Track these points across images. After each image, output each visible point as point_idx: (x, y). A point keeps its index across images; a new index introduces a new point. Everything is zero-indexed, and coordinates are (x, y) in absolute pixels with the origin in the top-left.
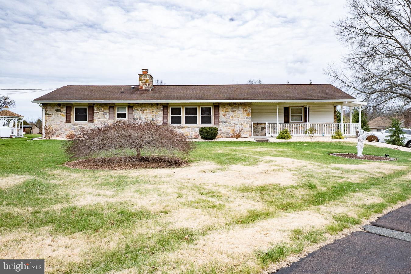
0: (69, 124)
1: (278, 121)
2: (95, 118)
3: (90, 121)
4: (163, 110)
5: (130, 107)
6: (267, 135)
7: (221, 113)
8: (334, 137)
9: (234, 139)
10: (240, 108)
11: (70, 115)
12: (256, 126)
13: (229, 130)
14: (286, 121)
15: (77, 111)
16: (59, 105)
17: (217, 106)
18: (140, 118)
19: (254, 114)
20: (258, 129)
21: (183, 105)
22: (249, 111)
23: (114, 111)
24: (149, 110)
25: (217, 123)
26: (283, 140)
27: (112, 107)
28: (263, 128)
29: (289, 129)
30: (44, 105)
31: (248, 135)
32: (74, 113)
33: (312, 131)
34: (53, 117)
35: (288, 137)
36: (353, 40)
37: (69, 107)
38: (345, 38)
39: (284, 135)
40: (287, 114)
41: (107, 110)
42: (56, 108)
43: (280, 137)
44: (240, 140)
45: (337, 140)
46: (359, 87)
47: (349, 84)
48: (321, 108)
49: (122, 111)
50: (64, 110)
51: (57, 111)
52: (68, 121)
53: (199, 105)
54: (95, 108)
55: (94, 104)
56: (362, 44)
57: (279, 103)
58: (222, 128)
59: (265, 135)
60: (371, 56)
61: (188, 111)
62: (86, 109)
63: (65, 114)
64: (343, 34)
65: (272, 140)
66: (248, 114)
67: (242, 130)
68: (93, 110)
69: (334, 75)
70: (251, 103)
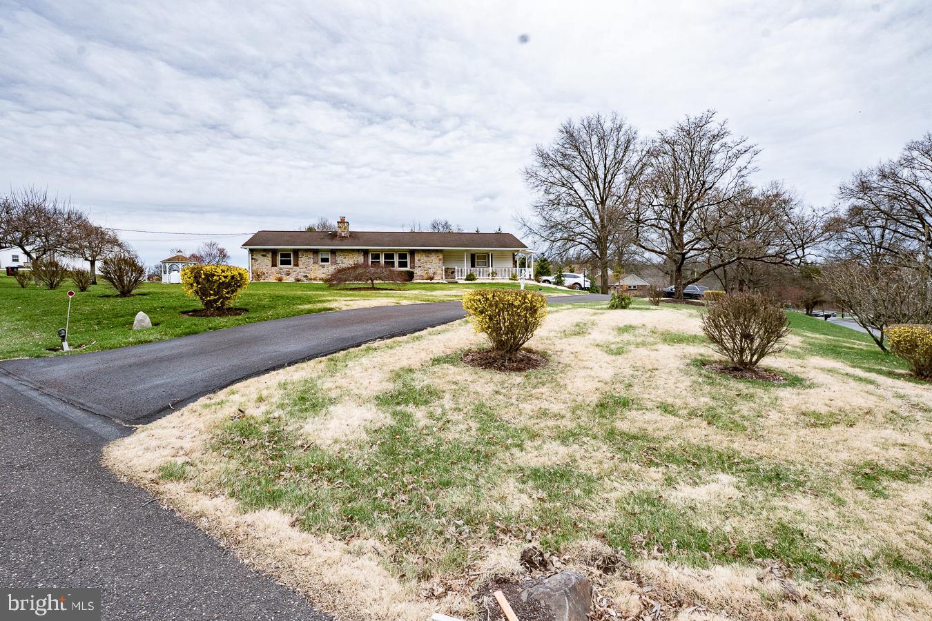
0: (274, 269)
1: (466, 267)
2: (299, 262)
3: (295, 265)
4: (364, 255)
5: (333, 252)
6: (456, 278)
7: (416, 258)
8: (510, 279)
9: (429, 281)
10: (433, 254)
11: (276, 260)
12: (446, 270)
13: (424, 274)
14: (473, 266)
15: (282, 256)
16: (265, 250)
17: (413, 253)
18: (342, 263)
19: (445, 260)
20: (449, 273)
21: (382, 251)
22: (441, 257)
23: (318, 256)
24: (351, 255)
25: (413, 267)
26: (470, 282)
27: (316, 252)
28: (453, 272)
29: (475, 274)
30: (252, 251)
31: (440, 278)
32: (279, 258)
33: (494, 274)
34: (259, 261)
35: (474, 279)
36: (539, 188)
37: (274, 252)
38: (531, 186)
39: (470, 277)
40: (473, 260)
41: (311, 256)
42: (262, 254)
43: (467, 279)
44: (433, 281)
45: (513, 281)
46: (544, 234)
47: (536, 231)
48: (502, 256)
49: (325, 257)
50: (270, 255)
51: (263, 255)
52: (274, 265)
53: (396, 251)
54: (300, 254)
55: (299, 250)
56: (547, 192)
57: (466, 250)
58: (418, 272)
59: (455, 278)
60: (555, 203)
61: (387, 256)
62: (290, 254)
63: (270, 259)
64: (529, 181)
65: (460, 282)
66: (440, 260)
67: (434, 273)
68: (298, 255)
69: (522, 222)
70: (441, 251)
